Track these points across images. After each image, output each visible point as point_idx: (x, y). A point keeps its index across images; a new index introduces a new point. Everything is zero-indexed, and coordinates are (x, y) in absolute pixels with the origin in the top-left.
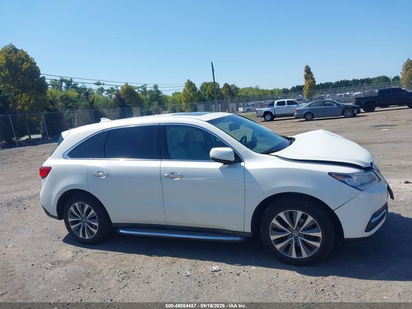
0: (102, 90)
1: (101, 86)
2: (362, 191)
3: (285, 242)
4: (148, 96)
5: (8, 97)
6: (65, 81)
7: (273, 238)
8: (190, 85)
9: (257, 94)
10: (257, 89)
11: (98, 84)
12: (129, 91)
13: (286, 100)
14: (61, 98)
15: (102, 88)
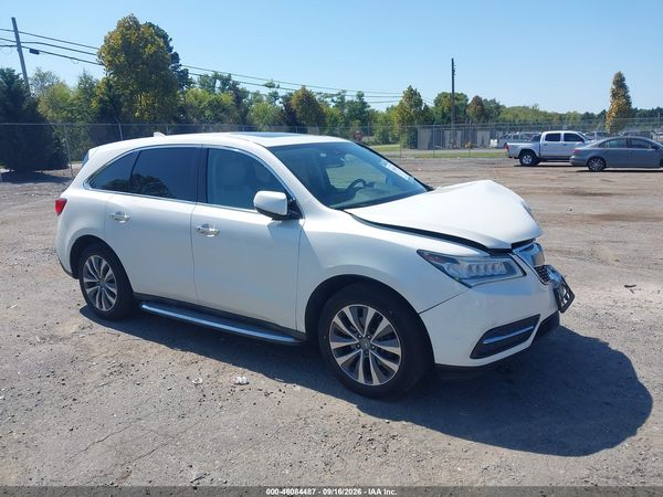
0: (275, 96)
1: (274, 90)
2: (470, 287)
3: (350, 356)
4: (346, 111)
5: (120, 96)
6: (220, 78)
7: (334, 345)
8: (412, 96)
9: (531, 119)
10: (535, 111)
11: (270, 86)
12: (307, 100)
13: (562, 133)
14: (210, 103)
15: (276, 93)
